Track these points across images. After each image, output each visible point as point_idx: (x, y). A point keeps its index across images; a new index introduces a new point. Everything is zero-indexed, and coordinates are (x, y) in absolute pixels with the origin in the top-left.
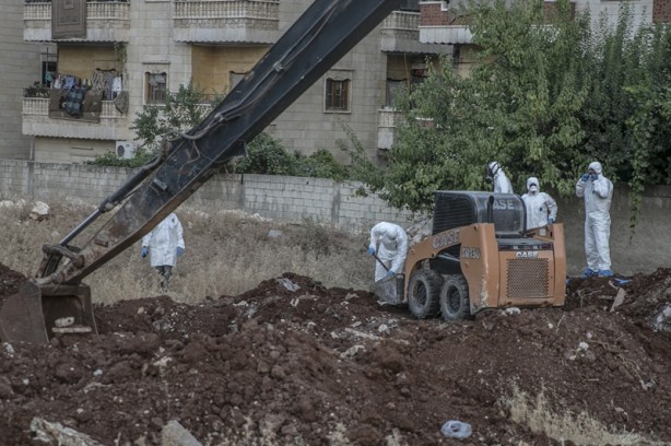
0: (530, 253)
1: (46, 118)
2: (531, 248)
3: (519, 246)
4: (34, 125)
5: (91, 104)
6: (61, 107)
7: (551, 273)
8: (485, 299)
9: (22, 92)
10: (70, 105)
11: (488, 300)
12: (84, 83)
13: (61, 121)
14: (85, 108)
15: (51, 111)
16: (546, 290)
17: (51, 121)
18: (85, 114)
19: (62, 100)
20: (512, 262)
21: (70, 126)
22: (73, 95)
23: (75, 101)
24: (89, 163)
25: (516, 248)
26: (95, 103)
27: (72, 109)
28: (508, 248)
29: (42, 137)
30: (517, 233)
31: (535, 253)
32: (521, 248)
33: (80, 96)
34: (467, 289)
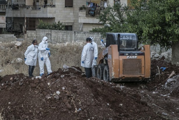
0: (133, 57)
1: (85, 17)
2: (134, 55)
3: (128, 54)
4: (82, 20)
5: (97, 12)
6: (89, 13)
7: (143, 65)
8: (113, 75)
9: (78, 9)
10: (91, 12)
11: (114, 75)
12: (98, 5)
13: (89, 18)
14: (96, 13)
15: (86, 15)
16: (141, 72)
17: (86, 18)
18: (96, 15)
19: (89, 11)
20: (125, 60)
21: (92, 19)
22: (92, 9)
23: (93, 11)
24: (91, 31)
25: (127, 54)
26: (98, 11)
27: (92, 13)
28: (123, 54)
29: (85, 23)
30: (134, 49)
31: (136, 57)
32: (129, 55)
33: (94, 9)
34: (109, 71)
